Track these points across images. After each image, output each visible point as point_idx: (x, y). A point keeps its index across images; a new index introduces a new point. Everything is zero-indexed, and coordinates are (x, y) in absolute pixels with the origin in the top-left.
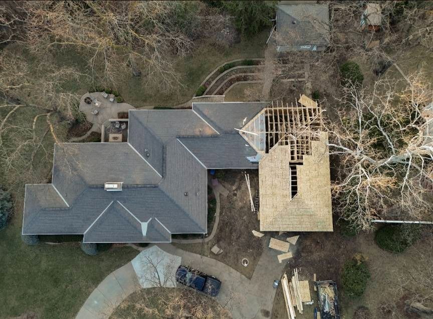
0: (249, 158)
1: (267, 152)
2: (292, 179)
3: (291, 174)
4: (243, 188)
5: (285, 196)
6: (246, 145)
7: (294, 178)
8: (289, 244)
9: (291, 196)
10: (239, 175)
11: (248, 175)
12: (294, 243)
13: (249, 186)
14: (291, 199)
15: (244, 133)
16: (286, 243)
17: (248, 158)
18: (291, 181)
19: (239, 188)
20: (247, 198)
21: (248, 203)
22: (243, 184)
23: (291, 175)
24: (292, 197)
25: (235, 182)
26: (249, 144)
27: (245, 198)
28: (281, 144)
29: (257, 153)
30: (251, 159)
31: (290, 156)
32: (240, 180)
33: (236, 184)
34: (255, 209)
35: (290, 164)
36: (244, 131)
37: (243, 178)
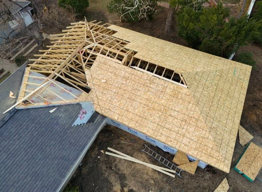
0: (78, 122)
1: (87, 90)
2: (152, 72)
3: (142, 70)
4: (126, 171)
5: (175, 95)
6: (51, 111)
7: (151, 68)
8: (252, 144)
9: (180, 84)
10: (100, 165)
11: (109, 148)
12: (251, 137)
13: (129, 158)
14: (185, 86)
15: (25, 102)
16: (249, 147)
17: (75, 123)
18: (154, 74)
19: (122, 178)
20: (147, 174)
21: (156, 176)
22: (120, 166)
23: (145, 71)
24: (182, 83)
25: (107, 181)
26: (54, 107)
27: (146, 177)
28: (90, 65)
29: (78, 104)
30: (82, 120)
31: (115, 60)
32: (111, 168)
33: (113, 179)
34: (173, 169)
35: (127, 64)
36: (24, 99)
37: (110, 162)
